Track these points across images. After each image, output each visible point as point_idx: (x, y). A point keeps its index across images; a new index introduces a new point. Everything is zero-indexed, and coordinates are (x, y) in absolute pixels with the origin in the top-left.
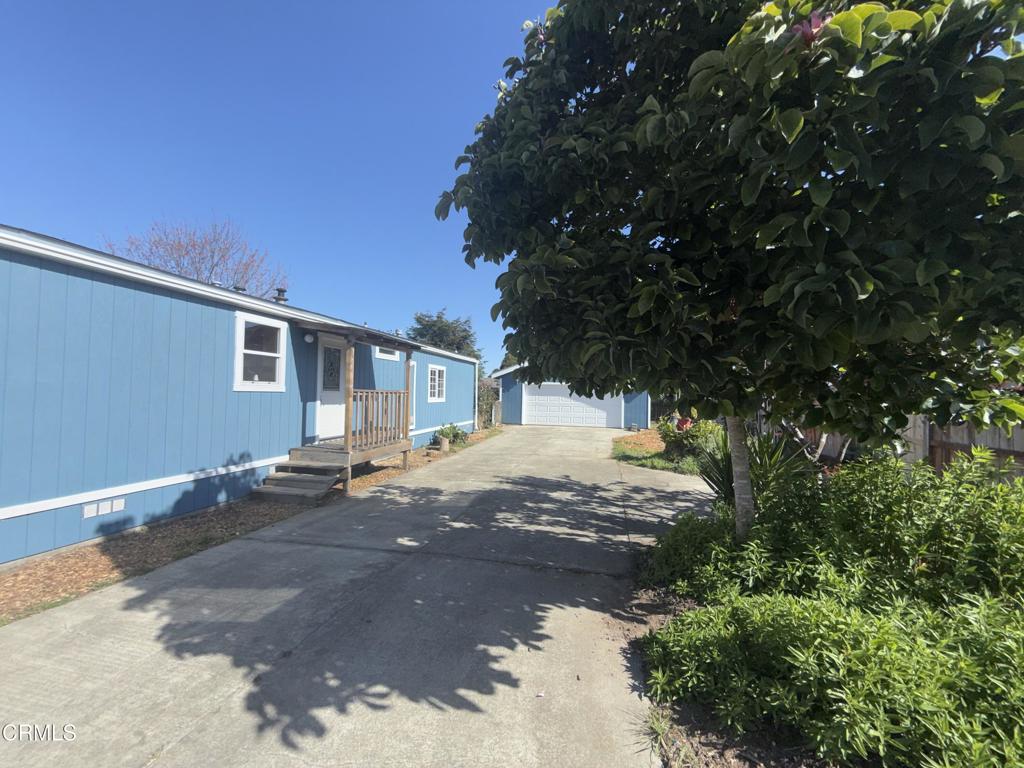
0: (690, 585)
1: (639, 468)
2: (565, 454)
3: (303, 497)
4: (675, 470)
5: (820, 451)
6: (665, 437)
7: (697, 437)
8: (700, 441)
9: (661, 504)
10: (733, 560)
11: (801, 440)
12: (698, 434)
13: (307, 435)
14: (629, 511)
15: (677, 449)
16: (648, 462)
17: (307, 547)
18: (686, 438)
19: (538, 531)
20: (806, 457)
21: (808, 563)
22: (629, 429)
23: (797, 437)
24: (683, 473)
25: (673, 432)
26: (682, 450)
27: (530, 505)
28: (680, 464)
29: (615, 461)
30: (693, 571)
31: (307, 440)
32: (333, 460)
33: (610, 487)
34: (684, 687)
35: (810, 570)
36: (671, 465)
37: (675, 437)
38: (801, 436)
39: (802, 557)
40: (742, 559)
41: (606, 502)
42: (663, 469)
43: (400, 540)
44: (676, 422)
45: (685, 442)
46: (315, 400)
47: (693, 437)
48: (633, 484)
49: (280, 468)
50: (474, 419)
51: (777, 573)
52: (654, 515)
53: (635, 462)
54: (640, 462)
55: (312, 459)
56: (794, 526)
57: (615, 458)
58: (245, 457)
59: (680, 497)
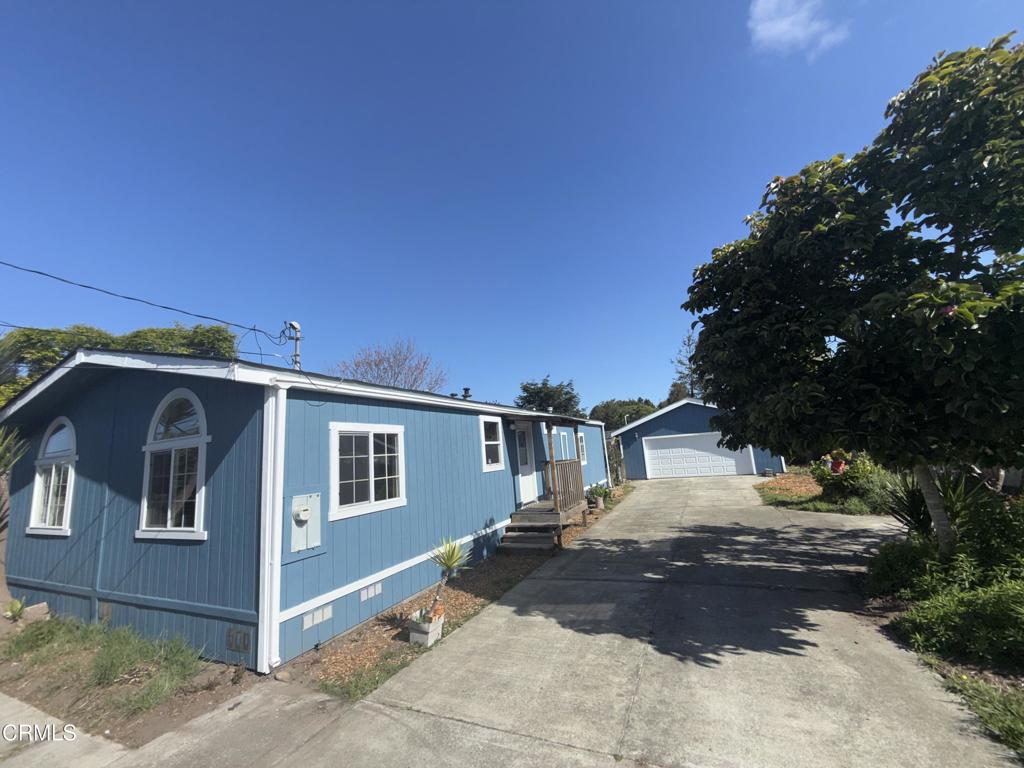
0: (913, 591)
1: (803, 512)
2: (716, 503)
3: (541, 549)
4: (842, 511)
5: (1001, 483)
6: (820, 480)
7: (857, 478)
8: (861, 481)
9: (847, 541)
10: (946, 571)
11: (979, 474)
12: (857, 475)
13: (518, 502)
14: (819, 548)
15: (838, 492)
16: (810, 505)
17: (583, 582)
18: (846, 480)
19: (750, 566)
20: (988, 489)
21: (1013, 567)
22: (764, 475)
23: (976, 472)
24: (851, 513)
25: (829, 475)
26: (843, 492)
27: (725, 547)
28: (846, 505)
29: (772, 507)
30: (912, 582)
31: (518, 505)
32: (548, 520)
33: (787, 530)
34: (940, 642)
35: (1017, 572)
36: (839, 507)
37: (833, 479)
38: (979, 471)
39: (1007, 563)
40: (954, 569)
41: (790, 542)
42: (828, 511)
43: (646, 575)
44: (830, 465)
45: (846, 484)
46: (518, 474)
47: (852, 478)
48: (806, 526)
49: (509, 529)
50: (607, 477)
51: (987, 576)
52: (845, 550)
53: (794, 506)
54: (801, 507)
55: (530, 521)
56: (993, 542)
57: (770, 504)
58: (492, 522)
59: (862, 534)
